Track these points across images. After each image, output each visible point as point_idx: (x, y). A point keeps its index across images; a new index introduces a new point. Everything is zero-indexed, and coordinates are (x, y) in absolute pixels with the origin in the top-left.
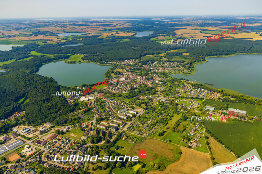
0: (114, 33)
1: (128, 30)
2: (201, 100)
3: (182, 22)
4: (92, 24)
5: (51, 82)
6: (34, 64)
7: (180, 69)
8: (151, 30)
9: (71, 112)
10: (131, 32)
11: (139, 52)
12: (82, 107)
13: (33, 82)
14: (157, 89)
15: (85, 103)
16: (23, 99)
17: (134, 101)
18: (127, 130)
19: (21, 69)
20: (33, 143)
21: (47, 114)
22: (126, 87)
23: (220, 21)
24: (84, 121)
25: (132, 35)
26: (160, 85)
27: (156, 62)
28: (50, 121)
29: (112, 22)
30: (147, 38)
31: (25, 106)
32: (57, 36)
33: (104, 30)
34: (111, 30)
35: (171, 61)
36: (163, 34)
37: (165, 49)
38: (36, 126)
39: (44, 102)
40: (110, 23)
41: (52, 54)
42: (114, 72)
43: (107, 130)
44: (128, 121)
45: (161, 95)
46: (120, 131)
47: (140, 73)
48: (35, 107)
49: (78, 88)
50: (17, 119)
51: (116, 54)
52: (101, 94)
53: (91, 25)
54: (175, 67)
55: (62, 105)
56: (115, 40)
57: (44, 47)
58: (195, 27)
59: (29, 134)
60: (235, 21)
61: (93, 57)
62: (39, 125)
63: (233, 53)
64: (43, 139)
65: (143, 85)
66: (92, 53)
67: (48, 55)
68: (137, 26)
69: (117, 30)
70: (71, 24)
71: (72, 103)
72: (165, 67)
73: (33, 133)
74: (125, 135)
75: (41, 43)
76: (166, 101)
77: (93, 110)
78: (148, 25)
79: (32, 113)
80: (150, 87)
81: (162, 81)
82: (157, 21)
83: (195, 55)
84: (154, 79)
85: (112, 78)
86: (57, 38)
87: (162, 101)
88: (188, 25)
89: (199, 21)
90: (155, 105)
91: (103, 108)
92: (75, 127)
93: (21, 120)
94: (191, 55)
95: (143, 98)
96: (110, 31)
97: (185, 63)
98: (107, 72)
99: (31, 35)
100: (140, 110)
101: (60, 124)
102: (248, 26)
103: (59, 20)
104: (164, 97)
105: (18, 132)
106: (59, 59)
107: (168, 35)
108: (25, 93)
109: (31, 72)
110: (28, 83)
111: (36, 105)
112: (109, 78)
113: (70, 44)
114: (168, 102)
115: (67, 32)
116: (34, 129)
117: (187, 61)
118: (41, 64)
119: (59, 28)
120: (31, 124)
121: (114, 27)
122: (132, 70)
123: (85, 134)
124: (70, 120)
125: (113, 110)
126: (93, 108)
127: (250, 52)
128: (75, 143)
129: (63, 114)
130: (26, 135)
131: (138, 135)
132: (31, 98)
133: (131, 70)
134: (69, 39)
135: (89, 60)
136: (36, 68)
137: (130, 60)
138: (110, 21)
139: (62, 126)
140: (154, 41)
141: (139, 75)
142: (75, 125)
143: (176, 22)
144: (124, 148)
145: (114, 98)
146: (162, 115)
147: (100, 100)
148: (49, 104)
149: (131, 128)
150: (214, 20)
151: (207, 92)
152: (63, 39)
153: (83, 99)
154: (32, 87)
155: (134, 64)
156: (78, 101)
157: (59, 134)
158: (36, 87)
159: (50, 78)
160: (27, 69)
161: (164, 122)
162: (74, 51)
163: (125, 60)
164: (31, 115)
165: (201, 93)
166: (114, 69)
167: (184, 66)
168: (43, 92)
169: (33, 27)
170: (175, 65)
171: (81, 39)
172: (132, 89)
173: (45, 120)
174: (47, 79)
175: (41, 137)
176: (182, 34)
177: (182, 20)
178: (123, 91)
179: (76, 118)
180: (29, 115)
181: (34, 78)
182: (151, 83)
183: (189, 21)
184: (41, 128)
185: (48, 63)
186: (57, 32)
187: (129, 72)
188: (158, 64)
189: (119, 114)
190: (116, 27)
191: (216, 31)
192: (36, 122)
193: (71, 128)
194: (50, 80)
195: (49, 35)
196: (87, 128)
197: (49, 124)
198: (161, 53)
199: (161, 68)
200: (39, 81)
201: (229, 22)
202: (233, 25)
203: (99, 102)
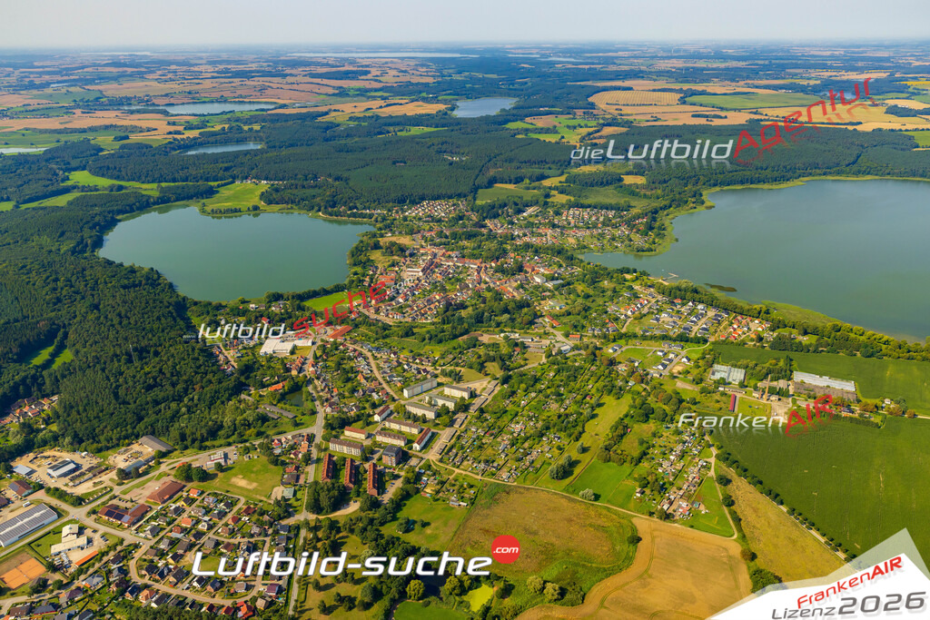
0: (374, 104)
1: (424, 94)
2: (695, 345)
3: (615, 64)
4: (294, 72)
5: (151, 285)
6: (84, 221)
7: (617, 233)
8: (508, 93)
9: (231, 395)
10: (435, 100)
11: (469, 171)
12: (272, 376)
13: (86, 286)
14: (538, 308)
15: (283, 361)
16: (51, 349)
17: (458, 350)
18: (441, 461)
19: (36, 238)
20: (94, 516)
21: (142, 406)
22: (428, 301)
23: (745, 60)
24: (280, 430)
25: (440, 111)
26: (548, 294)
27: (530, 210)
28: (153, 433)
29: (367, 63)
30: (494, 123)
31: (56, 377)
32: (166, 113)
33: (337, 92)
34: (363, 93)
35: (583, 206)
36: (553, 106)
37: (560, 161)
38: (103, 453)
39: (130, 361)
40: (358, 66)
41: (153, 182)
42: (381, 248)
43: (367, 459)
44: (441, 426)
45: (553, 327)
46: (413, 462)
47: (474, 249)
48: (98, 380)
49: (253, 306)
50: (28, 428)
51: (386, 181)
52: (339, 328)
53: (291, 75)
54: (600, 225)
55: (196, 373)
56: (379, 130)
57: (122, 157)
58: (661, 84)
59: (77, 482)
60: (799, 62)
61: (304, 191)
62: (113, 447)
63: (797, 175)
64: (132, 501)
65: (488, 295)
66: (300, 176)
67: (136, 184)
68: (458, 77)
69: (385, 94)
70: (216, 69)
71: (233, 363)
72: (563, 228)
73: (91, 479)
74: (433, 478)
75: (107, 142)
76: (573, 349)
77: (310, 388)
78: (495, 76)
79: (85, 402)
80: (515, 302)
81: (557, 279)
82: (526, 60)
83: (665, 182)
84: (527, 272)
85: (377, 268)
86: (169, 124)
87: (560, 352)
88: (639, 77)
89: (674, 61)
90: (536, 365)
91: (348, 380)
92: (247, 450)
93: (44, 429)
94: (652, 184)
95: (492, 342)
96: (362, 95)
97: (634, 211)
98: (357, 248)
99: (68, 110)
100: (484, 386)
101: (194, 441)
102: (845, 78)
103: (172, 58)
104: (567, 335)
105: (34, 476)
106: (177, 200)
107: (569, 111)
108: (54, 327)
109: (75, 248)
110: (64, 292)
111: (100, 372)
112: (364, 268)
113: (215, 143)
114: (581, 354)
115: (204, 100)
116: (95, 462)
117: (639, 206)
118: (112, 218)
119: (172, 86)
120: (84, 444)
121: (376, 81)
122: (446, 237)
123: (286, 476)
124: (229, 427)
125: (385, 385)
126: (310, 382)
127: (858, 173)
128: (251, 511)
129: (202, 406)
130: (66, 485)
131: (479, 477)
132: (77, 346)
133: (444, 240)
134: (213, 127)
135: (287, 203)
136: (94, 233)
137: (437, 202)
138: (358, 60)
139: (200, 449)
140: (518, 132)
141: (474, 256)
142: (248, 444)
143: (593, 64)
144: (433, 525)
145: (388, 340)
146: (562, 400)
147: (337, 349)
148: (147, 369)
149: (454, 451)
150: (725, 58)
151: (716, 315)
152: (190, 127)
153: (271, 346)
154: (81, 307)
155: (453, 218)
156: (253, 354)
157: (189, 479)
158: (96, 307)
159: (146, 270)
160: (59, 237)
161: (572, 426)
162: (232, 170)
163: (419, 203)
164: (81, 411)
165: (694, 319)
166: (382, 236)
167: (630, 224)
168: (125, 322)
169: (74, 83)
170: (598, 219)
171: (257, 127)
172: (451, 307)
173: (135, 428)
174: (138, 274)
175: (125, 493)
176: (617, 107)
177: (617, 58)
178: (417, 315)
179: (251, 419)
180: (74, 413)
181: (87, 273)
182: (515, 284)
183: (640, 61)
184: (120, 460)
185: (139, 215)
186: (167, 101)
187: (435, 245)
188: (537, 216)
189: (406, 399)
190: (380, 82)
191: (738, 98)
192: (102, 438)
193: (235, 457)
194: (148, 278)
195: (138, 112)
196: (295, 454)
197: (153, 443)
198: (548, 177)
199: (549, 232)
200: (106, 283)
201: (778, 66)
202: (793, 76)
203: (331, 359)
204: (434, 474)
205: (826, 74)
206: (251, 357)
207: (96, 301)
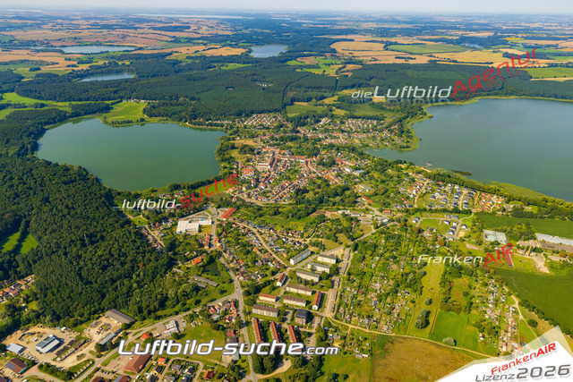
0: (201, 48)
1: (228, 42)
2: (465, 215)
3: (337, 24)
4: (141, 26)
5: (83, 180)
6: (22, 131)
7: (383, 135)
8: (281, 42)
9: (166, 270)
10: (237, 46)
11: (277, 94)
12: (191, 252)
13: (36, 182)
14: (355, 191)
15: (195, 238)
16: (17, 235)
17: (315, 225)
18: (336, 318)
21: (102, 284)
22: (281, 187)
24: (211, 297)
25: (243, 53)
26: (357, 180)
27: (323, 120)
28: (115, 307)
29: (187, 21)
30: (280, 62)
31: (28, 262)
32: (63, 52)
33: (173, 39)
34: (190, 41)
35: (356, 117)
36: (311, 51)
37: (329, 87)
38: (79, 327)
39: (84, 245)
40: (182, 23)
41: (65, 101)
42: (237, 148)
43: (284, 320)
44: (325, 288)
45: (370, 205)
46: (317, 320)
47: (297, 148)
48: (63, 264)
49: (161, 194)
50: (12, 308)
51: (226, 101)
52: (226, 210)
53: (140, 29)
54: (371, 130)
55: (138, 253)
56: (208, 65)
57: (39, 83)
58: (369, 38)
59: (63, 357)
60: (441, 25)
61: (172, 108)
62: (86, 321)
64: (113, 372)
65: (319, 182)
66: (166, 97)
67: (54, 103)
68: (245, 31)
69: (205, 42)
70: (89, 23)
71: (159, 241)
72: (348, 132)
73: (74, 352)
74: (336, 334)
75: (23, 70)
76: (389, 221)
77: (222, 260)
78: (268, 31)
79: (57, 284)
80: (339, 186)
81: (359, 169)
82: (284, 21)
84: (338, 165)
85: (238, 163)
86: (66, 59)
87: (383, 224)
88: (354, 33)
89: (371, 23)
90: (370, 234)
91: (248, 252)
92: (192, 318)
93: (26, 307)
94: (391, 102)
95: (334, 217)
97: (388, 120)
98: (220, 149)
100: (342, 252)
101: (150, 312)
102: (471, 35)
103: (56, 14)
104: (381, 211)
105: (26, 352)
106: (86, 114)
107: (321, 54)
108: (17, 217)
109: (19, 151)
110: (20, 189)
111: (63, 257)
112: (229, 163)
113: (102, 74)
114: (396, 225)
115: (86, 43)
116: (74, 335)
117: (389, 117)
118: (42, 128)
119: (62, 34)
120: (62, 320)
121: (196, 33)
122: (277, 140)
123: (228, 339)
124: (173, 298)
125: (274, 255)
126: (220, 254)
127: (506, 94)
128: (211, 375)
130: (55, 360)
131: (367, 331)
132: (39, 233)
133: (276, 142)
134: (97, 62)
135: (163, 116)
136: (31, 139)
137: (263, 115)
138: (180, 19)
139: (156, 319)
140: (296, 67)
141: (299, 154)
142: (190, 312)
144: (351, 377)
145: (262, 218)
146: (398, 262)
147: (231, 227)
148: (100, 253)
149: (341, 308)
150: (399, 22)
151: (468, 193)
152: (81, 62)
153: (183, 226)
154: (36, 201)
155: (276, 126)
156: (172, 233)
158: (46, 200)
159: (76, 168)
160: (6, 143)
161: (412, 282)
162: (121, 92)
163: (251, 116)
164: (55, 292)
165: (457, 196)
166: (234, 139)
167: (389, 129)
168: (72, 212)
170: (368, 126)
171: (127, 63)
173: (100, 304)
174: (71, 171)
175: (105, 364)
176: (349, 52)
178: (278, 199)
180: (50, 294)
181: (34, 172)
182: (334, 174)
183: (351, 23)
184: (95, 334)
185: (59, 125)
186: (61, 43)
187: (271, 145)
188: (329, 124)
189: (293, 267)
190: (199, 33)
191: (416, 47)
192: (76, 314)
193: (184, 325)
194: (80, 176)
195: (42, 51)
196: (229, 319)
197: (117, 316)
198: (325, 98)
199: (341, 135)
200: (50, 180)
201: (431, 27)
202: (442, 33)
203: (229, 235)
204: (336, 331)
205: (460, 33)
206: (171, 236)
207: (46, 195)
